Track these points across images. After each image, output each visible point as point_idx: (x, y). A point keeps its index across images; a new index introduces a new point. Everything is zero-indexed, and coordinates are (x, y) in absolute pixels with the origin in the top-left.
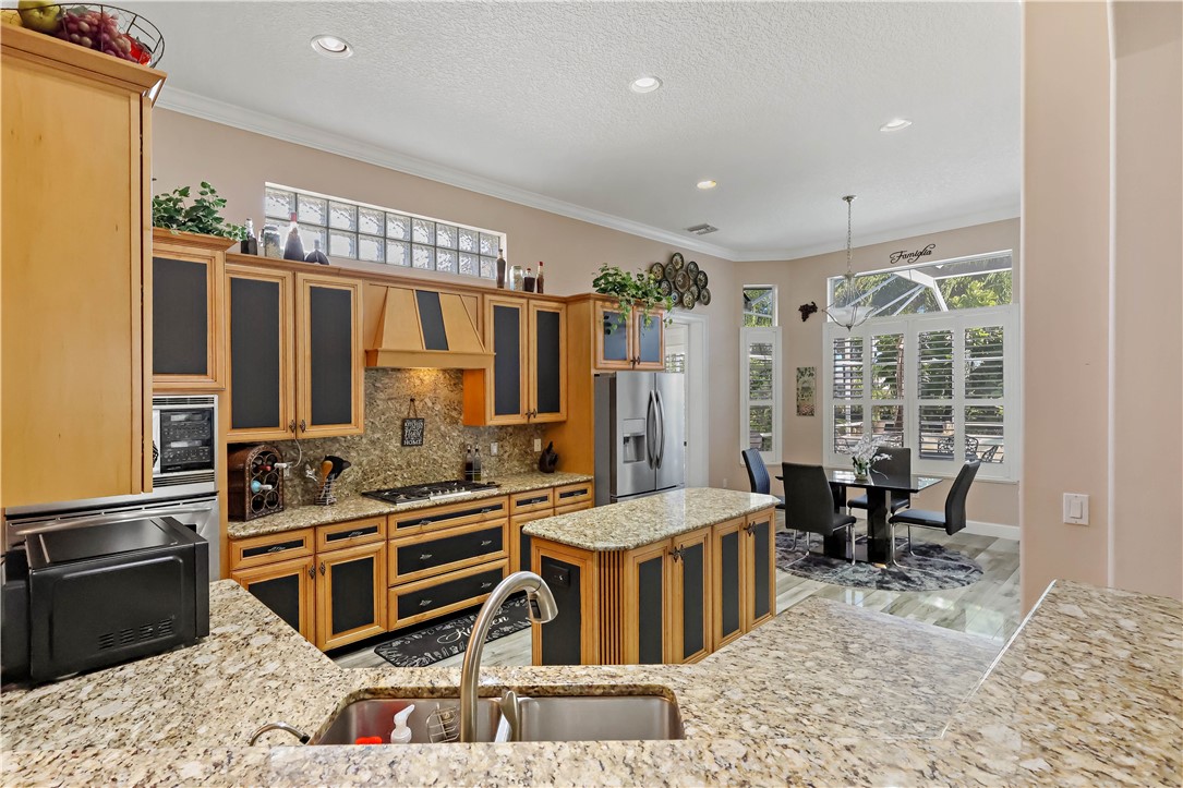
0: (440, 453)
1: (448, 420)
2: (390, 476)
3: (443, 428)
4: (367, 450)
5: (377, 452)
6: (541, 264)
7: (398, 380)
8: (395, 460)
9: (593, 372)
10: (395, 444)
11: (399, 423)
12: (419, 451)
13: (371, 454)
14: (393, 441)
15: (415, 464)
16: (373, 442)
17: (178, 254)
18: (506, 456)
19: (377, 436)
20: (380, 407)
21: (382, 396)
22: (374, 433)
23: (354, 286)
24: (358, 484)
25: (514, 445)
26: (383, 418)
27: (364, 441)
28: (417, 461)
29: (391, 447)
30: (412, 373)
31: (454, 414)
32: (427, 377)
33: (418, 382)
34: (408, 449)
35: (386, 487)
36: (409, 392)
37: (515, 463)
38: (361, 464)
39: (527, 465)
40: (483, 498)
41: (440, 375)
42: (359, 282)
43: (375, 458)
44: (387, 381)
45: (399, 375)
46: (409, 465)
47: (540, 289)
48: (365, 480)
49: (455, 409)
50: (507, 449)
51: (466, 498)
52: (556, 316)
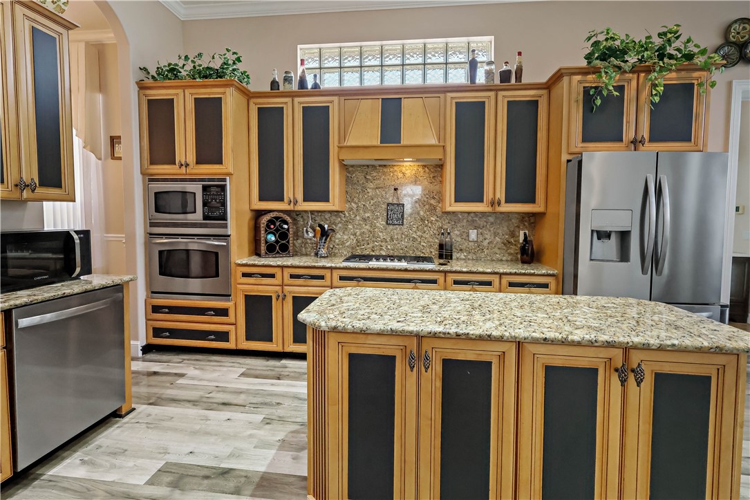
0: (419, 233)
1: (427, 207)
2: (377, 246)
3: (422, 213)
4: (360, 224)
5: (367, 227)
6: (520, 54)
7: (384, 174)
8: (380, 234)
9: (565, 157)
10: (381, 223)
11: (384, 206)
12: (400, 229)
13: (362, 228)
14: (380, 220)
15: (397, 239)
16: (364, 220)
17: (209, 94)
18: (485, 243)
19: (367, 215)
20: (370, 194)
21: (371, 185)
22: (365, 212)
23: (331, 102)
24: (353, 248)
25: (496, 234)
26: (372, 202)
27: (358, 218)
28: (399, 237)
29: (378, 224)
30: (396, 168)
31: (432, 202)
32: (409, 171)
33: (400, 175)
34: (391, 227)
35: (374, 254)
36: (393, 183)
37: (496, 250)
38: (355, 234)
39: (510, 254)
40: (414, 271)
41: (421, 169)
42: (335, 99)
43: (366, 231)
44: (375, 174)
45: (385, 170)
46: (392, 239)
47: (518, 78)
48: (358, 246)
49: (434, 198)
50: (487, 236)
51: (397, 268)
52: (534, 104)
